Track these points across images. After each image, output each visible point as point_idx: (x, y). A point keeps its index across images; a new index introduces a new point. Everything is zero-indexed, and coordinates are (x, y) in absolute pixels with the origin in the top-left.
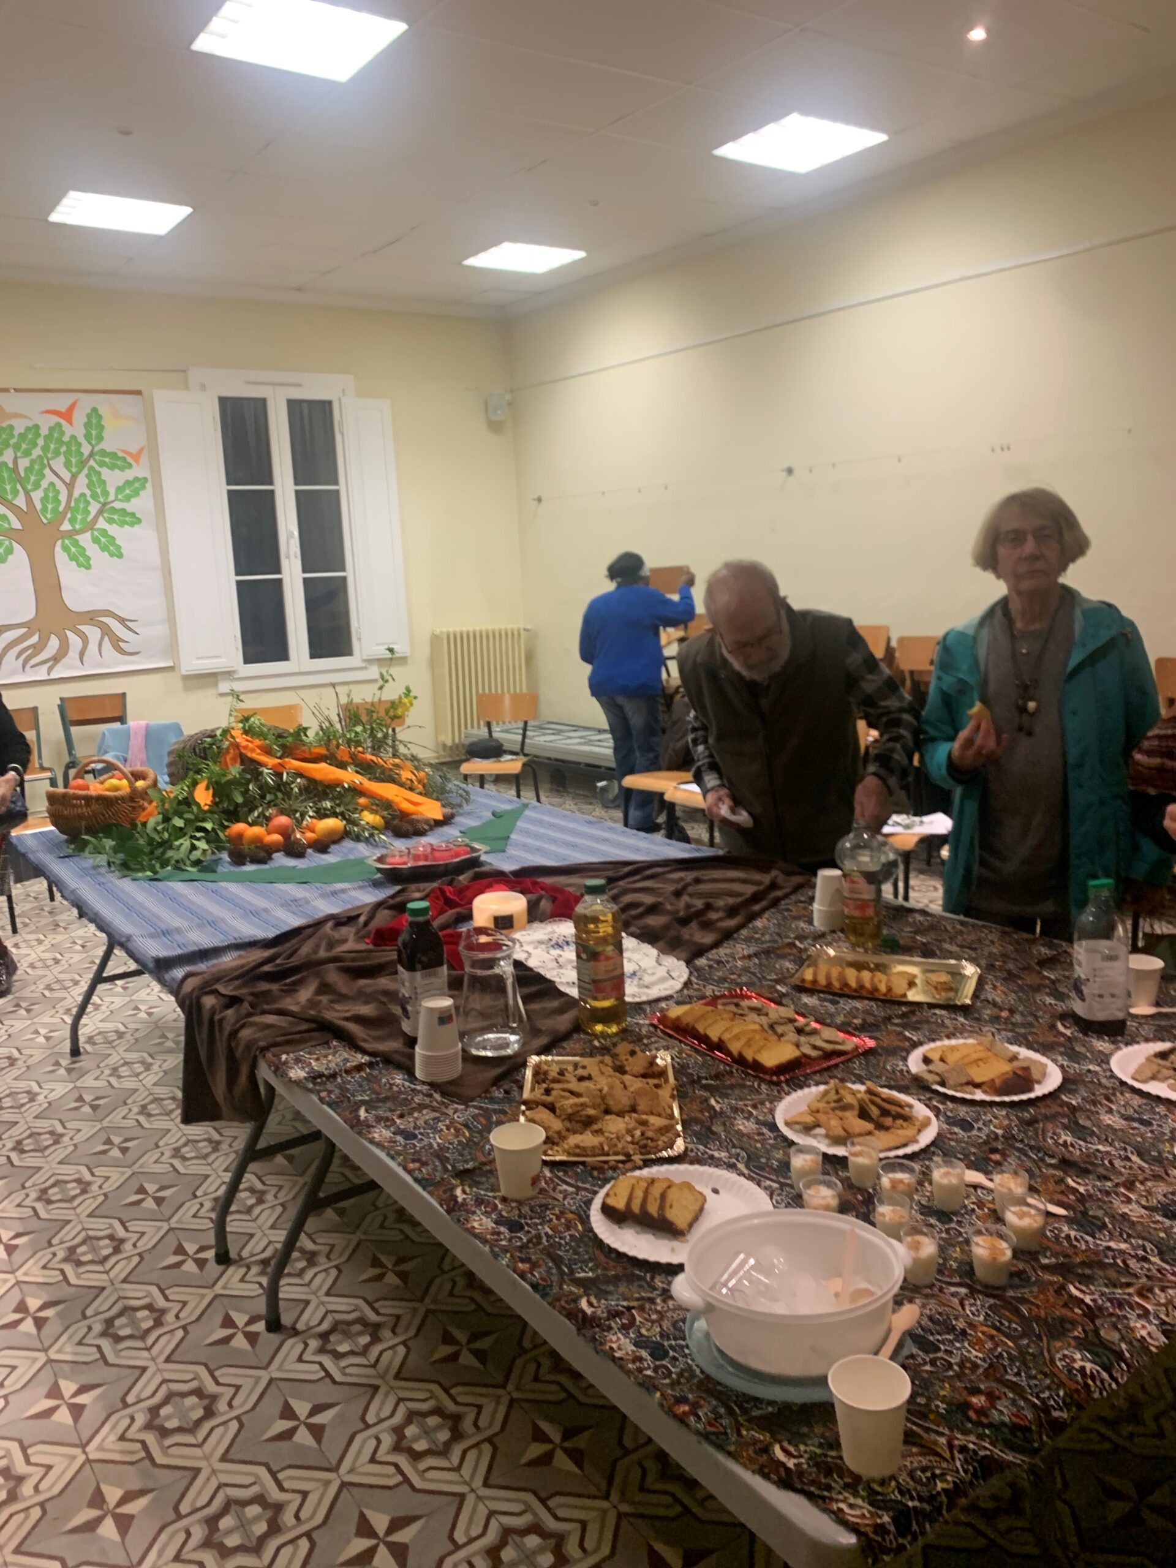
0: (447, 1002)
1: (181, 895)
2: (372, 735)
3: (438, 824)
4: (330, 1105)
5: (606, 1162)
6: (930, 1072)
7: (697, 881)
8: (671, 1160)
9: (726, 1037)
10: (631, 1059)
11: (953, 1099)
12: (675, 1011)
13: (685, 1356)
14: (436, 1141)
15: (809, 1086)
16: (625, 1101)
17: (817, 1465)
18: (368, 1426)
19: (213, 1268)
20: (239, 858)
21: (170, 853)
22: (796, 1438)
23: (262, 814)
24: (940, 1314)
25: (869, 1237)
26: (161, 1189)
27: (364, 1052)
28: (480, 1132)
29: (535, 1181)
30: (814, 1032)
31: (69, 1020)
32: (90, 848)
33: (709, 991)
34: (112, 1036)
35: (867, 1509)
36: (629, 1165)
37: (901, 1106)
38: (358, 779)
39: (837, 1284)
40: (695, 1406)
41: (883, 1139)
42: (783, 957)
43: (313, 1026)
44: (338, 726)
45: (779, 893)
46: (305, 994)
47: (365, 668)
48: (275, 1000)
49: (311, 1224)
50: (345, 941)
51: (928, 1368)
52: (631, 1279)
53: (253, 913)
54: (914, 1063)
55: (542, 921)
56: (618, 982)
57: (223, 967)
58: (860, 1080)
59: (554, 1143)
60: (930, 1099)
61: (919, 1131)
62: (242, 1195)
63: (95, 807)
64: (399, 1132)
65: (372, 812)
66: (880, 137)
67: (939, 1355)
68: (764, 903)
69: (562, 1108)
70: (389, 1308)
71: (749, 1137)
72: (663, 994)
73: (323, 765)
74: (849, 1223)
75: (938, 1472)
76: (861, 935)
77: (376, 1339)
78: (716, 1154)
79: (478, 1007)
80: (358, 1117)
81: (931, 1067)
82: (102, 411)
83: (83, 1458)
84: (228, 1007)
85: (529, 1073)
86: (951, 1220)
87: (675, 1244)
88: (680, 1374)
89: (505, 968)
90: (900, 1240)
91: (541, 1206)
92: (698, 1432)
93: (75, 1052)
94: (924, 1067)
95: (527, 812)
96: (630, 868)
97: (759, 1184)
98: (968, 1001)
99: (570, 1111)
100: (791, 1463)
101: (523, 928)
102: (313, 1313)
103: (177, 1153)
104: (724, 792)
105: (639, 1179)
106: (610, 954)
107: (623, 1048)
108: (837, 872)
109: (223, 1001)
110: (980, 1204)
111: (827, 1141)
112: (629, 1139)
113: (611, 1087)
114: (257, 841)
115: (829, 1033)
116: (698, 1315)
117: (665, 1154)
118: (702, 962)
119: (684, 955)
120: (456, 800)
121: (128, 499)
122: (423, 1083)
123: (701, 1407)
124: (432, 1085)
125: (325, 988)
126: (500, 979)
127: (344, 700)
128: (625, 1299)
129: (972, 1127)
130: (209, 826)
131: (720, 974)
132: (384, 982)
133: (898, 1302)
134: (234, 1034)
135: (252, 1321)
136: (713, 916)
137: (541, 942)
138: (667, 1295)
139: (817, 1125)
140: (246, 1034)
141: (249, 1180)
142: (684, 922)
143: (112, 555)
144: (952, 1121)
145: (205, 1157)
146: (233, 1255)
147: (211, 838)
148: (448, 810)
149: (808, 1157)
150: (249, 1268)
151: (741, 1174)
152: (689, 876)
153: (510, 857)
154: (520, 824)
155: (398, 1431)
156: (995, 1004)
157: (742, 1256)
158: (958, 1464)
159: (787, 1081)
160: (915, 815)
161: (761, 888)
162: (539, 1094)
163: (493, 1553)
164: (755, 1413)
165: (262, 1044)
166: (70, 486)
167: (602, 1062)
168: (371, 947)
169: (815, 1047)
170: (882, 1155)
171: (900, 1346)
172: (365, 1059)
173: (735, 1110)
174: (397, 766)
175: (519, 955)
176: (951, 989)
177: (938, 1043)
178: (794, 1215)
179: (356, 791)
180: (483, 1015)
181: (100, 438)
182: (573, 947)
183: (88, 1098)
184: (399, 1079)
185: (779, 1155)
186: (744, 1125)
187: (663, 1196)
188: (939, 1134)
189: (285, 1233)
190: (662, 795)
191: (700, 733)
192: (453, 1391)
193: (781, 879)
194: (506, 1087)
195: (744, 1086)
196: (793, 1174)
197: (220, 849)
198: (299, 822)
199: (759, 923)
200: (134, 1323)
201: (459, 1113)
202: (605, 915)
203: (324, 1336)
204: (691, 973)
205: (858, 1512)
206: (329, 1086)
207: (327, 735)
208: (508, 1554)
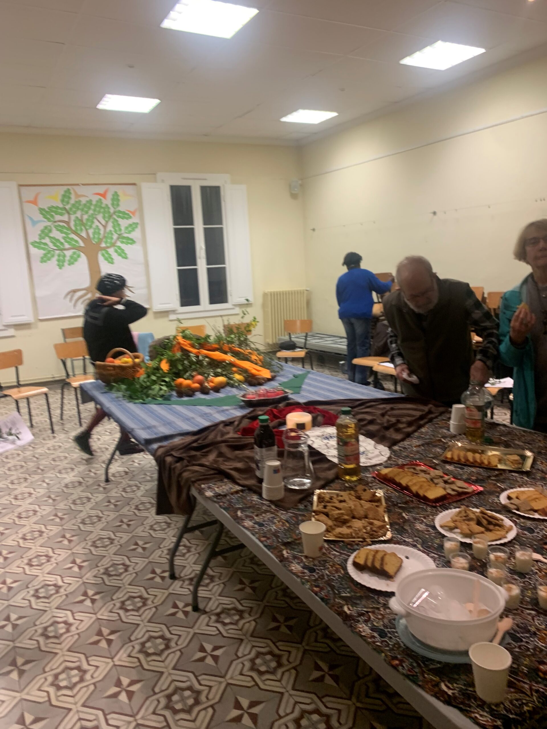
0: (277, 463)
1: (155, 411)
2: (239, 339)
3: (269, 380)
4: (224, 509)
5: (354, 541)
6: (512, 503)
7: (392, 409)
8: (385, 542)
9: (410, 484)
10: (364, 493)
11: (524, 517)
12: (385, 471)
13: (396, 637)
14: (274, 528)
15: (451, 509)
16: (362, 513)
17: (463, 694)
18: (239, 658)
19: (168, 581)
20: (181, 394)
21: (150, 392)
22: (452, 680)
23: (191, 375)
24: (522, 623)
25: (486, 583)
26: (146, 543)
27: (239, 485)
28: (294, 525)
29: (321, 549)
30: (453, 483)
31: (104, 466)
32: (115, 389)
33: (400, 461)
34: (123, 474)
35: (489, 717)
36: (365, 543)
37: (498, 520)
38: (233, 359)
39: (470, 606)
40: (401, 661)
41: (489, 536)
42: (436, 446)
43: (216, 472)
44: (224, 335)
45: (432, 416)
46: (212, 457)
47: (233, 309)
48: (199, 459)
49: (212, 563)
50: (228, 433)
51: (517, 650)
52: (368, 598)
53: (187, 419)
54: (503, 499)
55: (319, 426)
56: (356, 456)
57: (175, 444)
58: (477, 507)
59: (330, 532)
60: (512, 517)
61: (507, 532)
62: (181, 548)
63: (118, 371)
64: (256, 523)
65: (240, 374)
66: (482, 51)
67: (523, 644)
68: (426, 420)
69: (332, 515)
70: (247, 603)
71: (422, 532)
72: (378, 462)
73: (217, 353)
74: (474, 576)
75: (524, 701)
76: (474, 436)
77: (242, 617)
78: (407, 540)
79: (290, 465)
80: (237, 515)
81: (512, 501)
82: (120, 193)
83: (111, 664)
84: (177, 462)
85: (315, 498)
86: (525, 577)
87: (389, 582)
88: (394, 645)
89: (304, 448)
90: (501, 586)
91: (323, 561)
92: (403, 674)
93: (107, 480)
94: (508, 501)
95: (310, 375)
96: (359, 402)
97: (428, 555)
98: (528, 469)
99: (336, 516)
100: (450, 692)
101: (310, 430)
102: (213, 604)
103: (152, 528)
104: (405, 366)
105: (371, 550)
106: (354, 443)
107: (360, 488)
108: (462, 406)
109: (176, 459)
110: (540, 570)
111: (461, 536)
112: (364, 531)
113: (355, 506)
114: (188, 386)
115: (460, 483)
116: (402, 617)
117: (382, 539)
118: (396, 448)
119: (387, 444)
120: (277, 369)
121: (129, 232)
122: (267, 500)
123: (404, 662)
124: (271, 501)
125: (221, 454)
126: (301, 454)
127: (226, 323)
128: (365, 607)
129: (534, 532)
130: (167, 379)
131: (405, 454)
132: (247, 453)
133: (501, 617)
134: (180, 475)
135: (186, 605)
136: (401, 426)
137: (319, 436)
138: (386, 606)
139: (456, 528)
140: (186, 475)
141: (184, 541)
142: (387, 428)
143: (123, 258)
144: (523, 528)
145: (164, 530)
146: (177, 575)
147: (168, 384)
148: (273, 374)
149: (453, 543)
150: (184, 581)
151: (420, 550)
152: (388, 406)
153: (303, 396)
154: (306, 381)
155: (252, 661)
156: (542, 471)
157: (423, 590)
158: (535, 698)
159: (440, 506)
160: (497, 378)
161: (424, 413)
162: (320, 508)
163: (297, 722)
164: (432, 667)
165: (193, 479)
166: (105, 227)
167: (350, 494)
168: (240, 436)
169: (453, 490)
170: (490, 543)
171: (503, 638)
172: (239, 488)
173: (415, 519)
174: (250, 353)
175: (310, 443)
176: (520, 463)
177: (515, 490)
178: (446, 571)
179: (232, 365)
180: (294, 470)
181: (118, 205)
182: (336, 439)
183: (113, 501)
184: (255, 498)
185: (437, 541)
186: (420, 527)
187: (382, 559)
188: (517, 535)
189: (200, 566)
190: (371, 368)
191: (394, 338)
192: (278, 644)
193: (433, 409)
194: (305, 504)
195: (419, 508)
196: (445, 551)
197: (172, 390)
198: (206, 378)
199: (423, 430)
200: (134, 604)
201: (283, 515)
202: (351, 425)
203: (218, 615)
204: (391, 453)
205: (485, 719)
206: (224, 500)
207: (219, 339)
208: (304, 722)
